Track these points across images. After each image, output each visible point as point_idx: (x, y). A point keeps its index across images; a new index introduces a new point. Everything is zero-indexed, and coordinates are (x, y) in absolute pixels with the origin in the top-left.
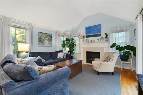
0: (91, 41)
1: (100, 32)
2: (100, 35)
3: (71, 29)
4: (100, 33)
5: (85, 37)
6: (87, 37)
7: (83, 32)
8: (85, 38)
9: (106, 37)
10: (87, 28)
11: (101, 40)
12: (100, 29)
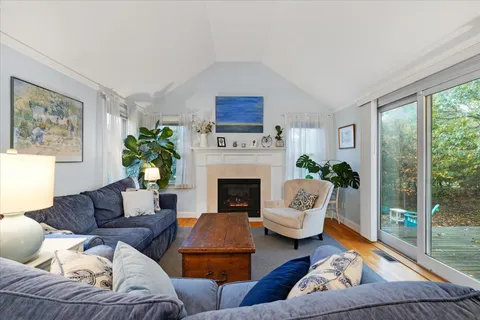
0: (235, 145)
1: (260, 118)
2: (260, 129)
3: (156, 94)
4: (262, 122)
5: (214, 129)
6: (219, 129)
7: (207, 112)
8: (215, 135)
9: (279, 138)
10: (221, 102)
11: (265, 144)
12: (262, 110)
